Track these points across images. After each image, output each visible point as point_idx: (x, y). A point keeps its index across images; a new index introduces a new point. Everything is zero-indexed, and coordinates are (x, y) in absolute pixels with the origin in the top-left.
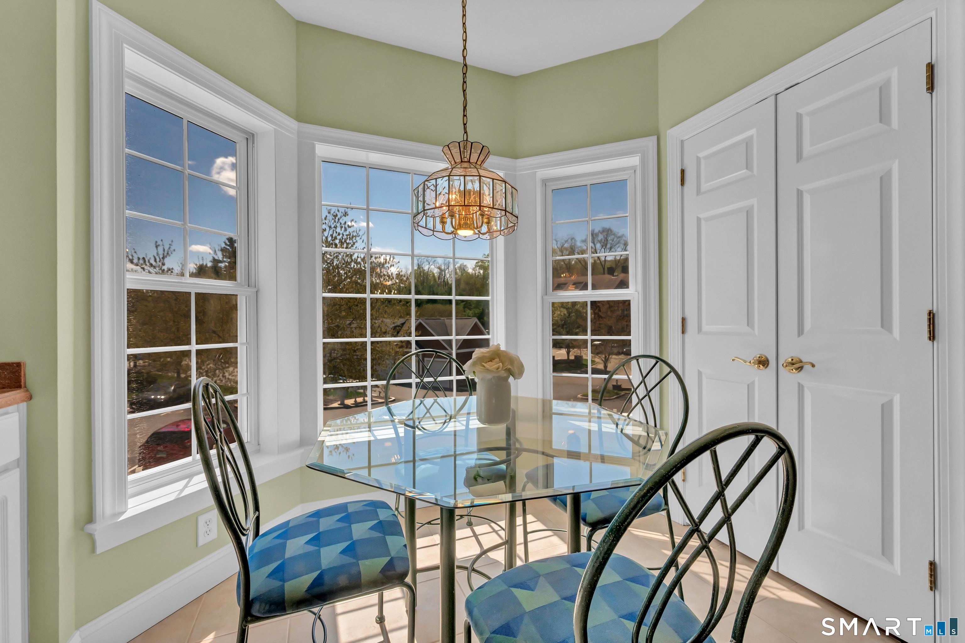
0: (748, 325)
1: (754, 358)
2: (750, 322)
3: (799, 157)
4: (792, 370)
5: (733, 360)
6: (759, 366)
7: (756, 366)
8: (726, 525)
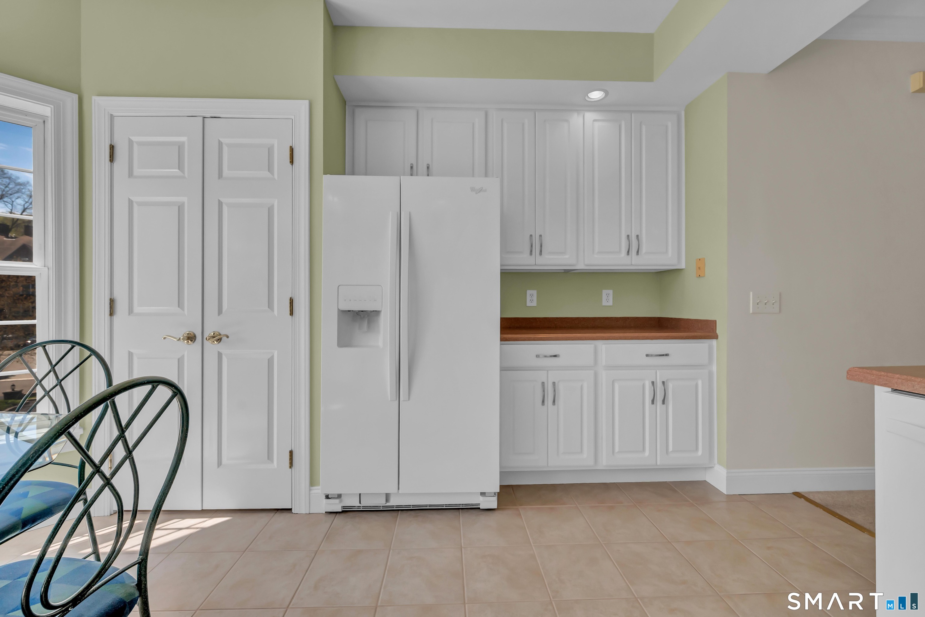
0: (179, 306)
1: (184, 335)
2: (180, 304)
3: (220, 176)
4: (214, 342)
5: (164, 338)
6: (188, 342)
7: (186, 341)
8: (128, 460)
